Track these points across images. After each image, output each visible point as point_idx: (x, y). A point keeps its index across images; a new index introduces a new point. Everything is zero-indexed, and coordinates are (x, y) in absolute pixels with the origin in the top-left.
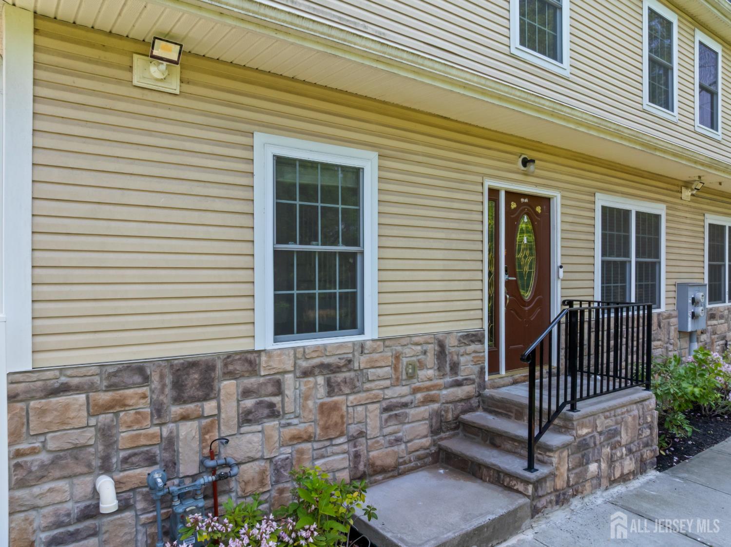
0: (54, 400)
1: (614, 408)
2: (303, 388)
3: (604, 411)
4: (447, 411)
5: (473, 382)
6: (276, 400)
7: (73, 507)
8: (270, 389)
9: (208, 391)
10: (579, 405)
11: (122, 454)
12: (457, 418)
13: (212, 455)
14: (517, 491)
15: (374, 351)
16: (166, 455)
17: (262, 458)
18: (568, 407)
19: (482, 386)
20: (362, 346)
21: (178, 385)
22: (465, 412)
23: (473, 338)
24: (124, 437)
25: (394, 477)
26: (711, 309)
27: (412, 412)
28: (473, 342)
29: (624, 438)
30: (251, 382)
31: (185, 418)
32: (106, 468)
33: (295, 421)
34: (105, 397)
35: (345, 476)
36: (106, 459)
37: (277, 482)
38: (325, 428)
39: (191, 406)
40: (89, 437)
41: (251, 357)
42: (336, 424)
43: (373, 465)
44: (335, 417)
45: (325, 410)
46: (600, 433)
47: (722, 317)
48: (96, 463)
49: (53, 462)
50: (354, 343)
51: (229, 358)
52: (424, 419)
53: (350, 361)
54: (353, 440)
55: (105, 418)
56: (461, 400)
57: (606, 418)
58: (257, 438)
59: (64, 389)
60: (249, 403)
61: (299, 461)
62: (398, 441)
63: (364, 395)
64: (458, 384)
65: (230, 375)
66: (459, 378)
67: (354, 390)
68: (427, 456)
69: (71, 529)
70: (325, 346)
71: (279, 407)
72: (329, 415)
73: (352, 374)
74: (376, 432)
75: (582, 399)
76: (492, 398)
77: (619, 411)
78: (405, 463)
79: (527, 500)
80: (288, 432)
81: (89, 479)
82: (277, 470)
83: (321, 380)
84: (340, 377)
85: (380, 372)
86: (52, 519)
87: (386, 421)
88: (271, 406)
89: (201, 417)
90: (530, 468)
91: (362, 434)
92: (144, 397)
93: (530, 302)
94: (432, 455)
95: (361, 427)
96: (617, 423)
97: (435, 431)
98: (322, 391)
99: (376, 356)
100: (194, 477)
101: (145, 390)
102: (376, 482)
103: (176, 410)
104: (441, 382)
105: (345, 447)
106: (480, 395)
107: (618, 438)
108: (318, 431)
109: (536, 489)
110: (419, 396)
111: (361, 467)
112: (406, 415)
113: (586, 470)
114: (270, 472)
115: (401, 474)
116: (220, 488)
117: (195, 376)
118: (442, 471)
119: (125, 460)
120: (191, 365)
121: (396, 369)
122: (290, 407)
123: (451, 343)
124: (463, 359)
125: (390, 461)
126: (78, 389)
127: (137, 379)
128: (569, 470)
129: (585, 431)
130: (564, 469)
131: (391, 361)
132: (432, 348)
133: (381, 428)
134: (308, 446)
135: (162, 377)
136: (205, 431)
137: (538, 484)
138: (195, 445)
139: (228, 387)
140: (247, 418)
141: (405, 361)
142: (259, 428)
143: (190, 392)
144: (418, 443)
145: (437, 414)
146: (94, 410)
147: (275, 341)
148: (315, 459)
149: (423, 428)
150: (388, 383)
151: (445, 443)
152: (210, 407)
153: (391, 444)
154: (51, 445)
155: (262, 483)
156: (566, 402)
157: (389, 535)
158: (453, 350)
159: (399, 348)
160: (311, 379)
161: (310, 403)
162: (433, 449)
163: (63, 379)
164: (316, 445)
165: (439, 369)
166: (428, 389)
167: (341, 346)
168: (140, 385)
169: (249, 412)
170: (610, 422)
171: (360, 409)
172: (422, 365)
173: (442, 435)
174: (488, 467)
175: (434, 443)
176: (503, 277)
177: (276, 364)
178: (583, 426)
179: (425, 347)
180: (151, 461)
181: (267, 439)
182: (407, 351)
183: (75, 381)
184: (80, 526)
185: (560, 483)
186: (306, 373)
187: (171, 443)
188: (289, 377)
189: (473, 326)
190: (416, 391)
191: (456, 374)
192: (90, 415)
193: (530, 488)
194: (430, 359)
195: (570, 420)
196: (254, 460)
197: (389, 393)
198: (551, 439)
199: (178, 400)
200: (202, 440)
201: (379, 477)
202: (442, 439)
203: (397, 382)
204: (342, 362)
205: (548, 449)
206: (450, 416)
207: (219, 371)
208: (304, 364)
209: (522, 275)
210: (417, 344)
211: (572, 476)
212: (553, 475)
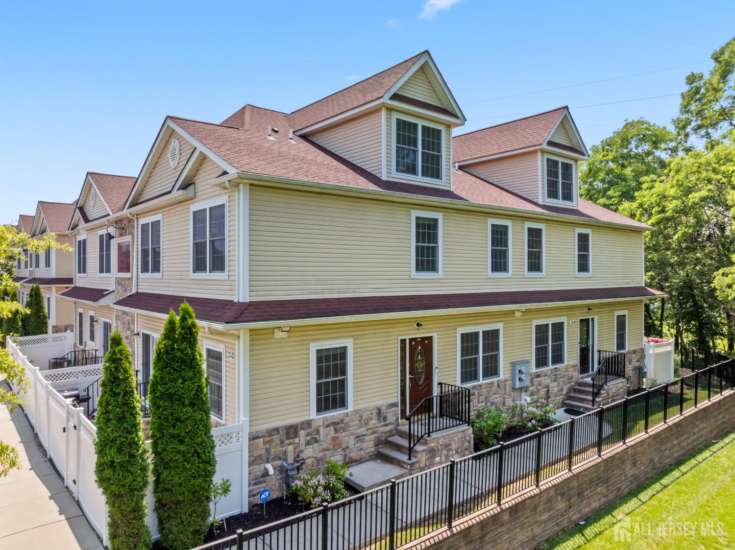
0: (255, 441)
1: (449, 435)
2: (326, 432)
3: (443, 436)
4: (382, 437)
5: (393, 424)
6: (317, 436)
7: (259, 474)
8: (315, 433)
9: (296, 435)
10: (431, 434)
11: (272, 457)
12: (386, 439)
13: (298, 456)
14: (405, 468)
15: (352, 415)
16: (284, 457)
17: (313, 457)
18: (427, 435)
19: (398, 425)
20: (347, 414)
21: (287, 434)
22: (389, 437)
23: (394, 405)
24: (273, 451)
25: (360, 464)
26: (537, 372)
27: (366, 438)
28: (393, 407)
29: (454, 447)
30: (309, 430)
31: (289, 444)
32: (268, 462)
33: (324, 444)
34: (267, 439)
35: (341, 463)
36: (268, 459)
37: (318, 466)
38: (334, 446)
39: (291, 440)
40: (263, 452)
41: (309, 422)
42: (338, 444)
43: (351, 459)
44: (337, 441)
45: (334, 439)
46: (441, 445)
47: (546, 375)
48: (265, 460)
49: (255, 459)
50: (344, 413)
51: (302, 423)
52: (372, 440)
53: (343, 420)
54: (344, 449)
55: (268, 446)
56: (388, 432)
57: (444, 439)
58: (311, 450)
59: (257, 437)
60: (309, 438)
61: (325, 458)
62: (361, 449)
63: (347, 432)
64: (387, 425)
65: (303, 429)
66: (387, 423)
67: (344, 431)
68: (373, 455)
69: (259, 480)
70: (334, 416)
71: (318, 439)
72: (335, 441)
73: (343, 425)
74: (353, 447)
75: (433, 432)
76: (401, 431)
77: (451, 436)
78: (364, 458)
79: (407, 471)
80: (322, 447)
81: (263, 465)
82: (318, 462)
83: (332, 428)
84: (339, 426)
85: (354, 423)
86: (254, 477)
87: (357, 442)
88: (316, 438)
89: (294, 444)
90: (410, 459)
91: (347, 447)
92: (278, 438)
93: (421, 386)
94: (375, 455)
95: (347, 445)
96: (450, 441)
97: (376, 445)
98: (333, 432)
99: (352, 417)
100: (292, 464)
101: (278, 436)
102: (353, 466)
103: (287, 442)
104: (379, 425)
105: (341, 452)
106: (396, 429)
107: (451, 447)
108: (331, 447)
109: (411, 467)
110: (370, 431)
111: (347, 460)
112: (364, 439)
113: (434, 460)
114: (315, 462)
115: (363, 462)
116: (300, 468)
117: (292, 430)
118: (379, 461)
119: (273, 459)
120: (291, 427)
121: (360, 421)
122: (322, 439)
123: (384, 409)
124: (388, 415)
125: (358, 458)
126: (261, 437)
127: (276, 433)
128: (426, 460)
129: (433, 445)
130: (424, 459)
131: (358, 418)
132: (375, 412)
133: (355, 445)
134: (327, 452)
135: (283, 431)
136: (295, 448)
137: (412, 465)
138: (293, 453)
139: (302, 433)
140: (308, 443)
141: (364, 418)
142: (312, 446)
143: (291, 435)
144: (369, 450)
145: (378, 438)
146: (265, 443)
147: (317, 415)
148: (330, 457)
149: (372, 444)
150: (357, 427)
151: (380, 450)
152: (297, 440)
153: (358, 451)
154: (255, 455)
155: (313, 466)
156: (425, 434)
157: (357, 482)
158: (384, 411)
159: (362, 413)
160: (329, 428)
161: (329, 437)
162: (376, 452)
163: (257, 434)
164: (331, 452)
165: (378, 420)
166: (374, 428)
167: (339, 415)
168: (276, 435)
169: (308, 441)
170: (447, 441)
171: (346, 438)
172: (371, 419)
173: (380, 446)
174: (396, 459)
175: (376, 450)
176: (408, 376)
177: (317, 424)
178: (432, 442)
179: (372, 411)
180: (280, 459)
181: (314, 450)
182: (365, 414)
183: (260, 435)
184: (261, 479)
185: (422, 465)
186: (328, 426)
187: (285, 453)
188: (321, 428)
189: (393, 401)
190: (368, 429)
191: (386, 421)
192: (264, 445)
193: (409, 466)
194: (375, 416)
195: (426, 440)
196: (310, 458)
197: (358, 431)
198: (419, 448)
199: (288, 438)
200: (295, 452)
201: (354, 464)
202: (379, 448)
203: (361, 426)
204: (340, 421)
205: (416, 452)
206: (383, 439)
207: (299, 428)
208: (327, 423)
209: (418, 373)
210: (369, 411)
211: (427, 462)
212: (419, 462)
